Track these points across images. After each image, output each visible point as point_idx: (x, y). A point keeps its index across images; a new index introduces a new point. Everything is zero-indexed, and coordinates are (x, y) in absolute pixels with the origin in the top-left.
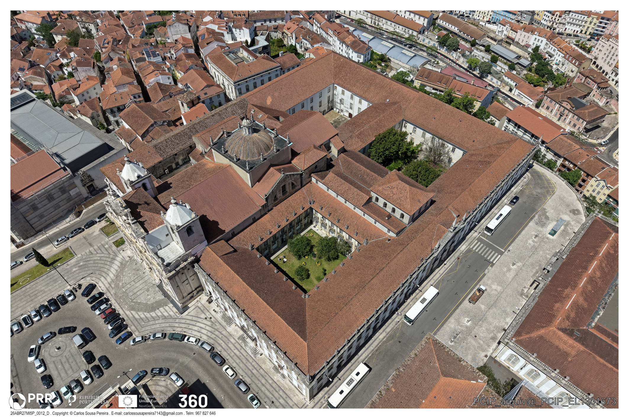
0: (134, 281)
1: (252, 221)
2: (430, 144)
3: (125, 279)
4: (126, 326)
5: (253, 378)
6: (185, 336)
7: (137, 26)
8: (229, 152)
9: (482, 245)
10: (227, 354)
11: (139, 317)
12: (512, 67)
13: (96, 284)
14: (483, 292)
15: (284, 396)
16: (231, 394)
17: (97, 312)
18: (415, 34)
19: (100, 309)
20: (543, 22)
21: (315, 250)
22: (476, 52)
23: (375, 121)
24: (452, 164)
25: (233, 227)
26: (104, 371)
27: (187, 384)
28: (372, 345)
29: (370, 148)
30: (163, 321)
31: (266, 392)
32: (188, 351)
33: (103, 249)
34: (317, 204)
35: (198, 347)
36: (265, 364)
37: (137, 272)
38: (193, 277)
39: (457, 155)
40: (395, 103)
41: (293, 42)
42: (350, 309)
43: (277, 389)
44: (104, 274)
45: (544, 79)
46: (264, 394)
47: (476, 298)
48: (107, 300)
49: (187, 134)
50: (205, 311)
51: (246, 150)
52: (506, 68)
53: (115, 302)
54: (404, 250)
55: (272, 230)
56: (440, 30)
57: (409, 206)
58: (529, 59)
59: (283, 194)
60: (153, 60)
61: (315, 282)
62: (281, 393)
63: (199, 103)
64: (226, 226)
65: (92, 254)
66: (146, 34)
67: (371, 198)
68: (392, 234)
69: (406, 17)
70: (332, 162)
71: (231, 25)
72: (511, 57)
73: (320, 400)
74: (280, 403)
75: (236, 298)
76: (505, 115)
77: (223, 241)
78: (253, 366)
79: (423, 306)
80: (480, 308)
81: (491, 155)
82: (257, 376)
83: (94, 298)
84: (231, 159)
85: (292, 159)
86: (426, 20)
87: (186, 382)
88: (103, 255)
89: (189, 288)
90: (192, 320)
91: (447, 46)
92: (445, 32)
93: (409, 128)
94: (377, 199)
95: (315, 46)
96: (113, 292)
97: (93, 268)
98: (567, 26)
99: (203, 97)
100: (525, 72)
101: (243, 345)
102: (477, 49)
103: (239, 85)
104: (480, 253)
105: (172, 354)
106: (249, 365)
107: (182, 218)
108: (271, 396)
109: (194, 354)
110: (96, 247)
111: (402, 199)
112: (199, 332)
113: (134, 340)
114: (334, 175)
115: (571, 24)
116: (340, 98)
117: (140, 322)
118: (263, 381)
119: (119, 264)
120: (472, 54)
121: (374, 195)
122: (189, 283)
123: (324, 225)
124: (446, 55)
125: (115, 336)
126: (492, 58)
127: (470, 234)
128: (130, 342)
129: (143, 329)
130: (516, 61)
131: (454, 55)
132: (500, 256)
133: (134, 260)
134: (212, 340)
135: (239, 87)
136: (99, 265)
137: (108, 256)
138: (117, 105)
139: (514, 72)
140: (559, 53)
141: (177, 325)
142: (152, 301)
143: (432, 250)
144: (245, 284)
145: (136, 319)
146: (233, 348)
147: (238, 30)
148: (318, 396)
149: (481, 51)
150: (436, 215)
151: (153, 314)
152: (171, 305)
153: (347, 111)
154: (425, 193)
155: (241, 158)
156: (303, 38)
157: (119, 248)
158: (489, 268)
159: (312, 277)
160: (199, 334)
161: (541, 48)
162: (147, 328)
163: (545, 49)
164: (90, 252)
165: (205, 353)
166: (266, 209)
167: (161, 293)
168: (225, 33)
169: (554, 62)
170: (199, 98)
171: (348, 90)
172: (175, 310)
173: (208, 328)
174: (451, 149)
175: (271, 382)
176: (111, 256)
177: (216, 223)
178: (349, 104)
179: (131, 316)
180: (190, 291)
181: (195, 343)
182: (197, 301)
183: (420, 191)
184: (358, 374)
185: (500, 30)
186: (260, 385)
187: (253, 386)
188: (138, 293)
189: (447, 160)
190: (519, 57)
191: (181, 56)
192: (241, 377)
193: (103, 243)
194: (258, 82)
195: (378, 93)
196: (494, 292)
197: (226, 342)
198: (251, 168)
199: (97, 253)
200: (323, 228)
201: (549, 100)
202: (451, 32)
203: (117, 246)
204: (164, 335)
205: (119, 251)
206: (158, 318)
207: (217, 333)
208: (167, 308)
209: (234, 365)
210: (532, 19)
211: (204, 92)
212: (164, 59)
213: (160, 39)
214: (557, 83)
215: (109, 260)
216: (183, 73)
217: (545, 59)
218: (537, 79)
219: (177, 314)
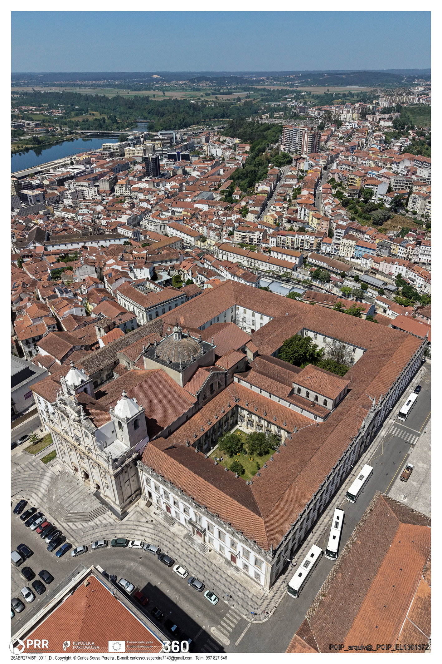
0: (68, 492)
1: (185, 420)
2: (332, 346)
3: (59, 492)
4: (65, 539)
5: (206, 575)
6: (129, 541)
7: (41, 273)
8: (161, 357)
9: (399, 430)
10: (175, 555)
11: (77, 528)
12: (381, 292)
13: (28, 501)
14: (412, 469)
15: (242, 589)
16: (185, 593)
17: (32, 527)
18: (289, 271)
19: (35, 524)
20: (399, 254)
21: (245, 447)
22: (346, 283)
23: (280, 330)
24: (355, 363)
25: (170, 424)
26: (47, 586)
27: (137, 589)
28: (319, 529)
29: (279, 353)
30: (103, 529)
31: (222, 587)
32: (134, 556)
33: (30, 467)
34: (242, 401)
35: (143, 551)
36: (216, 559)
37: (71, 484)
38: (133, 478)
39: (358, 354)
40: (295, 316)
41: (190, 277)
42: (297, 485)
43: (233, 583)
44: (34, 491)
45: (412, 300)
46: (220, 589)
47: (406, 475)
48: (41, 515)
49: (111, 351)
50: (146, 515)
51: (178, 353)
52: (377, 293)
53: (49, 516)
54: (335, 431)
55: (205, 427)
56: (311, 267)
57: (330, 392)
58: (395, 285)
59: (211, 393)
60: (65, 296)
61: (251, 476)
62: (238, 586)
63: (114, 328)
64: (164, 423)
65: (20, 472)
66: (52, 278)
67: (293, 390)
68: (319, 420)
69: (279, 258)
70: (250, 365)
71: (132, 266)
72: (379, 284)
73: (279, 589)
74: (238, 596)
75: (184, 488)
76: (389, 323)
77: (162, 438)
78: (204, 563)
79: (361, 482)
80: (413, 486)
81: (390, 349)
82: (210, 572)
83: (28, 514)
84: (163, 363)
85: (216, 361)
86: (298, 259)
87: (136, 587)
88: (31, 472)
89: (129, 490)
90: (133, 525)
91: (320, 279)
92: (316, 268)
93: (311, 334)
94: (299, 390)
95: (211, 279)
96: (46, 506)
97: (22, 486)
98: (421, 257)
99: (118, 322)
100: (394, 296)
101: (190, 543)
102: (347, 280)
103: (150, 311)
104: (399, 436)
105: (117, 560)
106: (199, 562)
107: (131, 411)
108: (227, 590)
109: (141, 558)
110: (23, 466)
111: (323, 386)
112: (142, 535)
113: (75, 551)
114: (255, 373)
115: (424, 255)
116: (242, 317)
117: (78, 533)
118: (217, 577)
119: (49, 479)
120: (344, 284)
121: (296, 386)
122: (130, 484)
123: (250, 422)
124: (320, 286)
125: (54, 549)
126: (362, 286)
127: (386, 421)
128: (71, 553)
129: (83, 539)
130: (384, 287)
131: (328, 286)
132: (418, 438)
133: (66, 473)
134: (157, 542)
135: (150, 313)
136: (29, 482)
137: (36, 472)
138: (33, 336)
139: (384, 296)
140: (419, 278)
141: (118, 531)
142: (90, 510)
143: (359, 430)
144: (192, 472)
145: (74, 530)
146: (180, 548)
147: (139, 270)
148: (276, 584)
149: (351, 281)
150: (356, 400)
151: (91, 523)
152: (109, 513)
153: (250, 328)
154: (342, 381)
155: (173, 360)
156: (199, 274)
157: (47, 465)
158: (411, 448)
159: (247, 472)
160: (142, 538)
161: (403, 275)
162: (87, 538)
163: (406, 275)
164: (17, 470)
165: (151, 556)
166: (197, 407)
167: (98, 501)
168: (129, 272)
169: (417, 286)
170: (114, 324)
171: (249, 309)
172: (114, 517)
173: (150, 531)
174: (352, 349)
175: (225, 576)
176: (40, 473)
177: (154, 421)
178: (251, 321)
179: (68, 527)
180: (130, 494)
181: (140, 547)
182: (136, 506)
183: (337, 379)
184: (312, 555)
185: (365, 263)
186: (214, 581)
187: (207, 583)
188: (74, 504)
189: (349, 360)
190: (385, 284)
191: (92, 290)
192: (193, 575)
193: (30, 461)
194: (167, 308)
195: (277, 309)
196: (421, 470)
197: (172, 543)
198: (183, 368)
199: (25, 471)
200: (249, 426)
201: (421, 316)
202: (322, 268)
203: (46, 462)
204: (107, 543)
205: (48, 467)
206: (97, 527)
207: (161, 535)
208: (105, 516)
209: (184, 564)
210: (390, 253)
211: (118, 318)
212: (75, 295)
213: (66, 280)
214: (424, 302)
215: (39, 476)
216: (96, 305)
217: (409, 284)
218: (406, 301)
219: (117, 521)
